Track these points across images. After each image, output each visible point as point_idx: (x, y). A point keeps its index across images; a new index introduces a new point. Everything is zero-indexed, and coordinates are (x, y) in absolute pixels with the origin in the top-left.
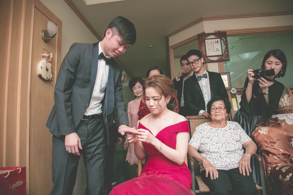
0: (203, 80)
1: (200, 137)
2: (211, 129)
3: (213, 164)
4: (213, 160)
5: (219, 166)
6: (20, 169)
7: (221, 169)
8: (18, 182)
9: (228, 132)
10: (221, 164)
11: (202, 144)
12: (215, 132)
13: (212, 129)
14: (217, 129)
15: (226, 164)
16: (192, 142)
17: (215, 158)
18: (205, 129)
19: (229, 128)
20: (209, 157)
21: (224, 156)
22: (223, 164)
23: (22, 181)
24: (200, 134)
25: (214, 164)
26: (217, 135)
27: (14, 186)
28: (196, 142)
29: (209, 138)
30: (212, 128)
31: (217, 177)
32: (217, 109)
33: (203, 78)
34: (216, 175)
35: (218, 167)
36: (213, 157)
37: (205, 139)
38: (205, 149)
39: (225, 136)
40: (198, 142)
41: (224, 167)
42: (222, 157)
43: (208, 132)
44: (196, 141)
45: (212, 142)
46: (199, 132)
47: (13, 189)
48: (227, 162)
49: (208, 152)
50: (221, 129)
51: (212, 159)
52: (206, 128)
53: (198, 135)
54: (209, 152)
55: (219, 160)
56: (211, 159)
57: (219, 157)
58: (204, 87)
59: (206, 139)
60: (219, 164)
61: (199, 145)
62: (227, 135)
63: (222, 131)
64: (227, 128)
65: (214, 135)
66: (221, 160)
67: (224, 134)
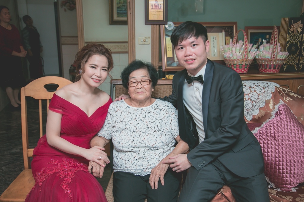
2: (128, 107)
4: (125, 163)
9: (153, 114)
10: (135, 168)
13: (129, 108)
14: (136, 108)
15: (142, 168)
17: (127, 159)
19: (156, 107)
20: (120, 157)
22: (138, 168)
25: (127, 167)
26: (134, 116)
30: (129, 106)
32: (139, 84)
39: (148, 120)
42: (137, 158)
48: (143, 165)
50: (142, 108)
51: (124, 161)
52: (120, 106)
55: (133, 162)
56: (123, 160)
60: (132, 168)
62: (150, 118)
63: (143, 112)
64: (153, 107)
65: (131, 117)
66: (136, 162)
67: (146, 118)
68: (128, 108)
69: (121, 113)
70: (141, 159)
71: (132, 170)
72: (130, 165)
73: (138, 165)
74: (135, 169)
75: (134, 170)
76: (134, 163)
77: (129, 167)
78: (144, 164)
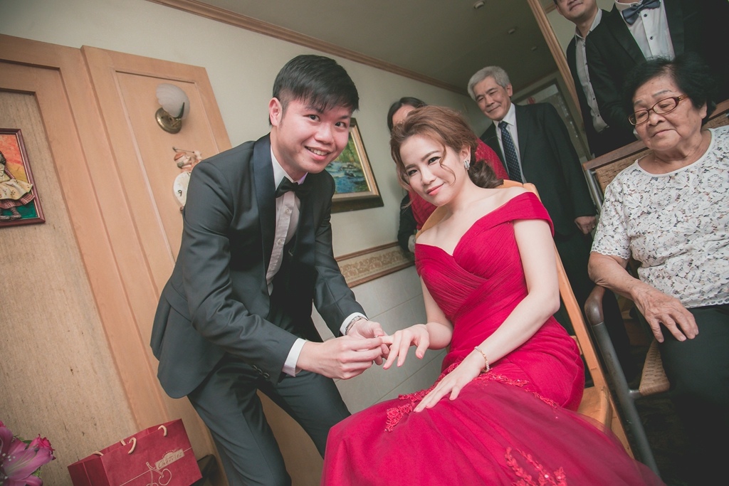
0: (646, 15)
1: (621, 220)
2: (653, 178)
3: (671, 294)
4: (669, 283)
5: (695, 297)
6: (165, 429)
7: (704, 305)
8: (169, 455)
9: (717, 172)
10: (698, 289)
11: (630, 239)
12: (668, 185)
13: (656, 179)
14: (672, 174)
15: (718, 284)
16: (601, 242)
17: (674, 273)
18: (632, 188)
19: (719, 154)
20: (656, 274)
21: (704, 259)
22: (706, 288)
23: (181, 451)
24: (619, 208)
25: (676, 292)
26: (674, 193)
27: (160, 465)
28: (613, 237)
29: (649, 213)
30: (656, 176)
31: (696, 332)
33: (643, 13)
34: (690, 326)
35: (693, 301)
36: (670, 272)
37: (638, 221)
38: (641, 253)
39: (708, 190)
40: (617, 237)
41: (712, 295)
42: (698, 263)
43: (644, 195)
44: (612, 233)
45: (660, 224)
46: (616, 203)
47: (161, 470)
48: (718, 275)
49: (651, 260)
50: (685, 168)
51: (666, 279)
52: (635, 182)
53: (613, 213)
54: (655, 258)
55: (690, 276)
56: (663, 278)
57: (686, 265)
58: (651, 38)
59: (641, 220)
60: (693, 291)
61: (624, 243)
62: (712, 183)
63: (692, 176)
64: (712, 156)
65: (665, 197)
66: (698, 273)
67: (702, 185)
68: (653, 181)
69: (640, 197)
70: (711, 263)
71: (691, 296)
72: (683, 286)
73: (706, 279)
74: (700, 292)
75: (698, 295)
76: (694, 276)
77: (683, 289)
78: (720, 273)
